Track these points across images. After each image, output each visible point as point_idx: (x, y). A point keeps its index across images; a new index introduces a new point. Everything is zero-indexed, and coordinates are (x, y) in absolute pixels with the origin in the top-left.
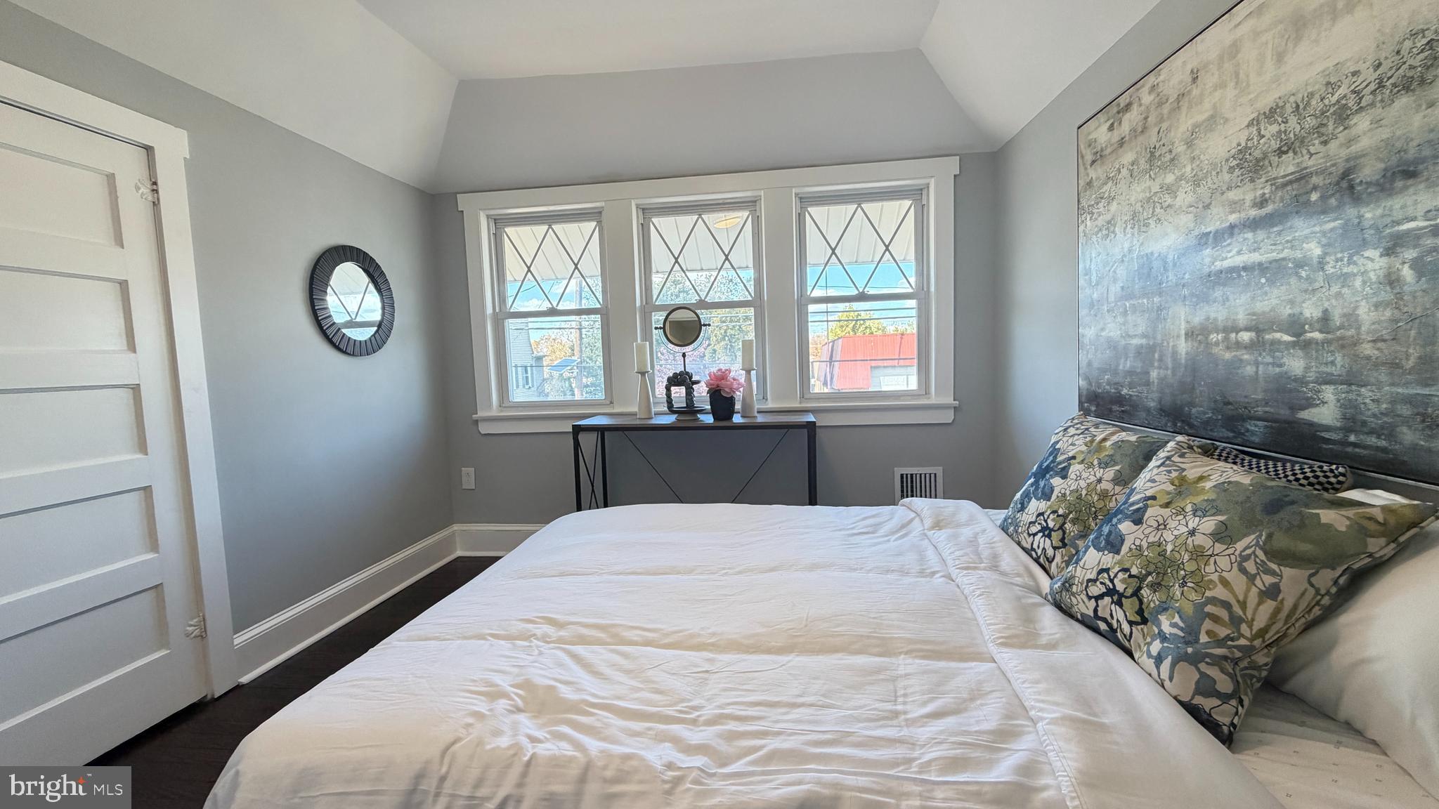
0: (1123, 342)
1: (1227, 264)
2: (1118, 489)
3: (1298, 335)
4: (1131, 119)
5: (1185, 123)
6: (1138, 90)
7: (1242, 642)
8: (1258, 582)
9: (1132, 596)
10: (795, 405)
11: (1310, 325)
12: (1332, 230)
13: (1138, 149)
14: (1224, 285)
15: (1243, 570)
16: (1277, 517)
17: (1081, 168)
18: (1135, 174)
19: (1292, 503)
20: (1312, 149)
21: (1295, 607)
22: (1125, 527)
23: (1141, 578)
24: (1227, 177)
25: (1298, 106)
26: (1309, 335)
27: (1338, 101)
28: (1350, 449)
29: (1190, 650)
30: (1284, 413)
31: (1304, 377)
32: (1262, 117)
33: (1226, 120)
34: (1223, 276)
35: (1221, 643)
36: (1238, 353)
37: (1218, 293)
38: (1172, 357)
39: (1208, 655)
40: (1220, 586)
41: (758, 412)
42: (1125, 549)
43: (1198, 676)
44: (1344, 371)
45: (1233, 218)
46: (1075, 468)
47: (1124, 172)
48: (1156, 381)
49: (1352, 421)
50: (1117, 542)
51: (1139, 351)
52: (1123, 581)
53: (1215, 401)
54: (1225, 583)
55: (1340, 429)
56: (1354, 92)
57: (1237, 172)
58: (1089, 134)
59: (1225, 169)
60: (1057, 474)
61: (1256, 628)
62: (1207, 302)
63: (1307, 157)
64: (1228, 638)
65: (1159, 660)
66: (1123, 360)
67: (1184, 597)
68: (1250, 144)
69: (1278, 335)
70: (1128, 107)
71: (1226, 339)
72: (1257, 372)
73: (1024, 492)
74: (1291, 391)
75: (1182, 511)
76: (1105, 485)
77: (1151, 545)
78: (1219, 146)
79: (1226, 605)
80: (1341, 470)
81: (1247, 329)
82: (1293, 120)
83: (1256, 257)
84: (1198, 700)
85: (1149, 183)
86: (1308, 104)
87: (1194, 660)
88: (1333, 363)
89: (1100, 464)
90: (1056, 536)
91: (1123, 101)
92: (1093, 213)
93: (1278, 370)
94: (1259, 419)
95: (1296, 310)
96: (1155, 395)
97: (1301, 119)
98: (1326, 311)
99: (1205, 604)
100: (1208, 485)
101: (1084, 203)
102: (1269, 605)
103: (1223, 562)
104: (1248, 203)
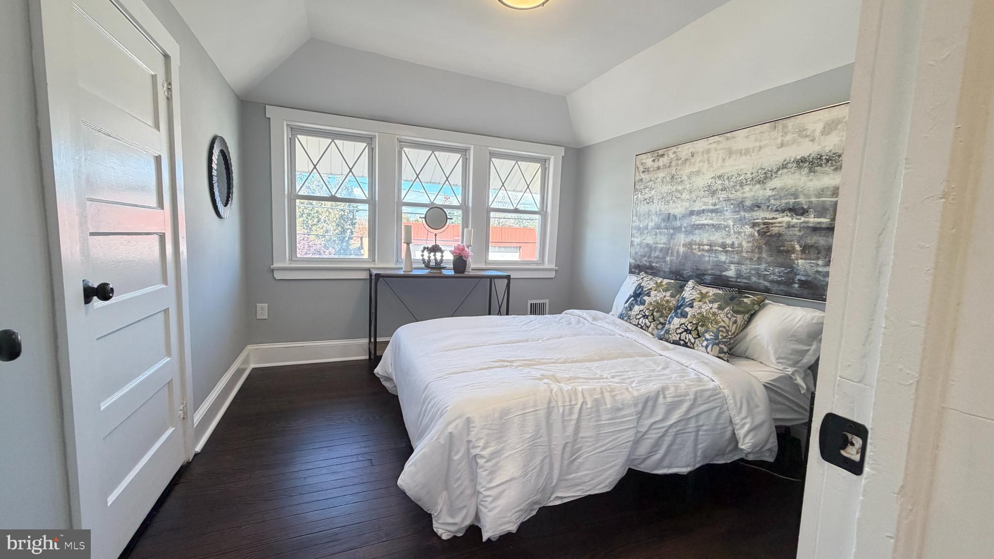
0: (654, 245)
1: (701, 222)
2: (672, 299)
3: (724, 249)
4: (662, 161)
5: (687, 170)
6: (668, 151)
7: (730, 336)
8: (732, 320)
9: (695, 330)
10: (483, 266)
11: (728, 245)
12: (737, 218)
13: (667, 173)
14: (699, 229)
15: (727, 317)
16: (734, 301)
17: (637, 173)
18: (664, 182)
19: (736, 297)
20: (732, 192)
21: (740, 325)
22: (687, 309)
23: (697, 324)
24: (703, 193)
25: (728, 178)
26: (727, 249)
27: (740, 180)
28: (737, 283)
29: (717, 341)
30: (718, 273)
31: (725, 262)
32: (716, 177)
33: (704, 174)
34: (699, 226)
35: (725, 338)
36: (703, 253)
37: (697, 232)
38: (677, 253)
39: (722, 341)
40: (722, 322)
41: (472, 270)
42: (689, 316)
43: (719, 348)
44: (737, 260)
45: (704, 207)
46: (653, 293)
47: (659, 180)
48: (669, 261)
49: (739, 275)
50: (685, 314)
51: (661, 250)
52: (691, 326)
53: (693, 269)
54: (723, 321)
55: (735, 278)
56: (745, 179)
57: (707, 192)
58: (642, 159)
59: (702, 190)
60: (645, 295)
61: (732, 332)
62: (693, 234)
63: (730, 194)
64: (726, 336)
65: (707, 347)
66: (654, 252)
67: (713, 327)
68: (712, 184)
69: (717, 248)
70: (662, 155)
71: (699, 248)
72: (709, 259)
73: (629, 303)
74: (721, 266)
75: (705, 303)
76: (667, 298)
77: (698, 314)
78: (701, 182)
79: (724, 327)
80: (736, 289)
81: (707, 245)
82: (727, 182)
83: (711, 222)
84: (720, 355)
85: (670, 187)
86: (732, 178)
87: (717, 344)
88: (734, 258)
89: (663, 291)
90: (650, 318)
91: (660, 152)
92: (642, 192)
93: (717, 259)
94: (709, 275)
95: (724, 241)
96: (668, 266)
97: (729, 182)
98: (733, 242)
99: (719, 328)
100: (711, 294)
101: (637, 187)
102: (735, 325)
103: (722, 316)
104: (710, 204)
